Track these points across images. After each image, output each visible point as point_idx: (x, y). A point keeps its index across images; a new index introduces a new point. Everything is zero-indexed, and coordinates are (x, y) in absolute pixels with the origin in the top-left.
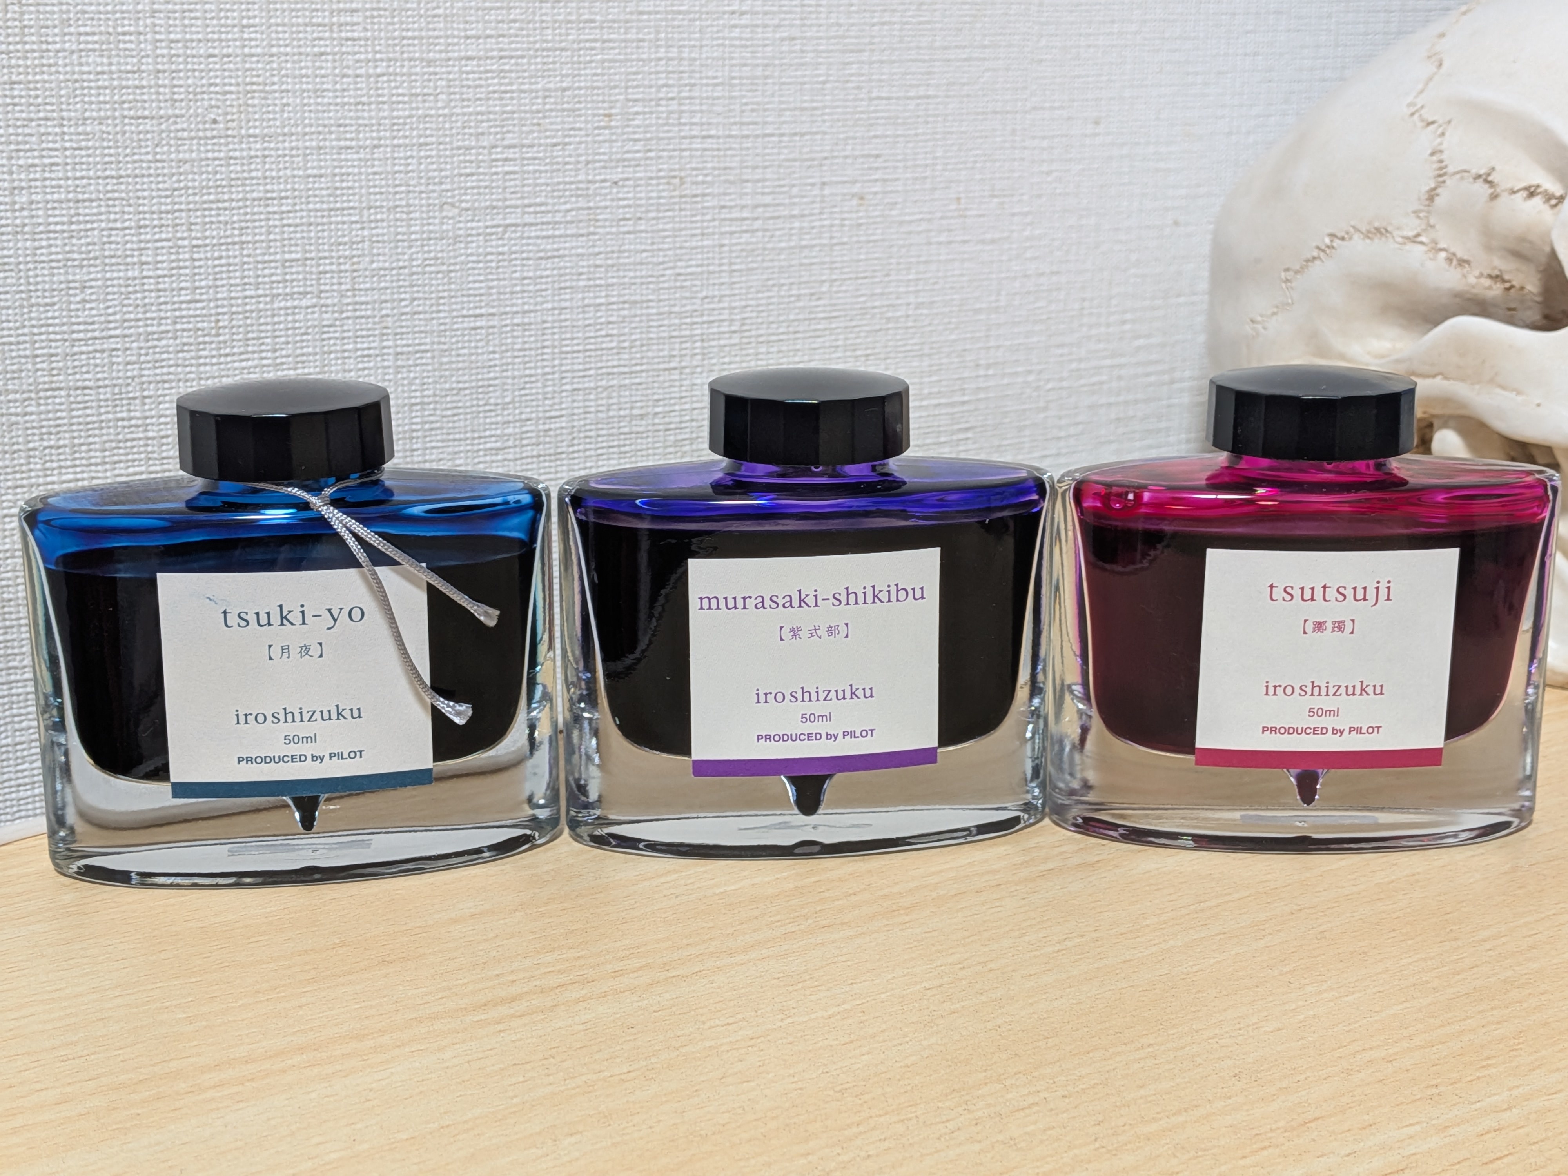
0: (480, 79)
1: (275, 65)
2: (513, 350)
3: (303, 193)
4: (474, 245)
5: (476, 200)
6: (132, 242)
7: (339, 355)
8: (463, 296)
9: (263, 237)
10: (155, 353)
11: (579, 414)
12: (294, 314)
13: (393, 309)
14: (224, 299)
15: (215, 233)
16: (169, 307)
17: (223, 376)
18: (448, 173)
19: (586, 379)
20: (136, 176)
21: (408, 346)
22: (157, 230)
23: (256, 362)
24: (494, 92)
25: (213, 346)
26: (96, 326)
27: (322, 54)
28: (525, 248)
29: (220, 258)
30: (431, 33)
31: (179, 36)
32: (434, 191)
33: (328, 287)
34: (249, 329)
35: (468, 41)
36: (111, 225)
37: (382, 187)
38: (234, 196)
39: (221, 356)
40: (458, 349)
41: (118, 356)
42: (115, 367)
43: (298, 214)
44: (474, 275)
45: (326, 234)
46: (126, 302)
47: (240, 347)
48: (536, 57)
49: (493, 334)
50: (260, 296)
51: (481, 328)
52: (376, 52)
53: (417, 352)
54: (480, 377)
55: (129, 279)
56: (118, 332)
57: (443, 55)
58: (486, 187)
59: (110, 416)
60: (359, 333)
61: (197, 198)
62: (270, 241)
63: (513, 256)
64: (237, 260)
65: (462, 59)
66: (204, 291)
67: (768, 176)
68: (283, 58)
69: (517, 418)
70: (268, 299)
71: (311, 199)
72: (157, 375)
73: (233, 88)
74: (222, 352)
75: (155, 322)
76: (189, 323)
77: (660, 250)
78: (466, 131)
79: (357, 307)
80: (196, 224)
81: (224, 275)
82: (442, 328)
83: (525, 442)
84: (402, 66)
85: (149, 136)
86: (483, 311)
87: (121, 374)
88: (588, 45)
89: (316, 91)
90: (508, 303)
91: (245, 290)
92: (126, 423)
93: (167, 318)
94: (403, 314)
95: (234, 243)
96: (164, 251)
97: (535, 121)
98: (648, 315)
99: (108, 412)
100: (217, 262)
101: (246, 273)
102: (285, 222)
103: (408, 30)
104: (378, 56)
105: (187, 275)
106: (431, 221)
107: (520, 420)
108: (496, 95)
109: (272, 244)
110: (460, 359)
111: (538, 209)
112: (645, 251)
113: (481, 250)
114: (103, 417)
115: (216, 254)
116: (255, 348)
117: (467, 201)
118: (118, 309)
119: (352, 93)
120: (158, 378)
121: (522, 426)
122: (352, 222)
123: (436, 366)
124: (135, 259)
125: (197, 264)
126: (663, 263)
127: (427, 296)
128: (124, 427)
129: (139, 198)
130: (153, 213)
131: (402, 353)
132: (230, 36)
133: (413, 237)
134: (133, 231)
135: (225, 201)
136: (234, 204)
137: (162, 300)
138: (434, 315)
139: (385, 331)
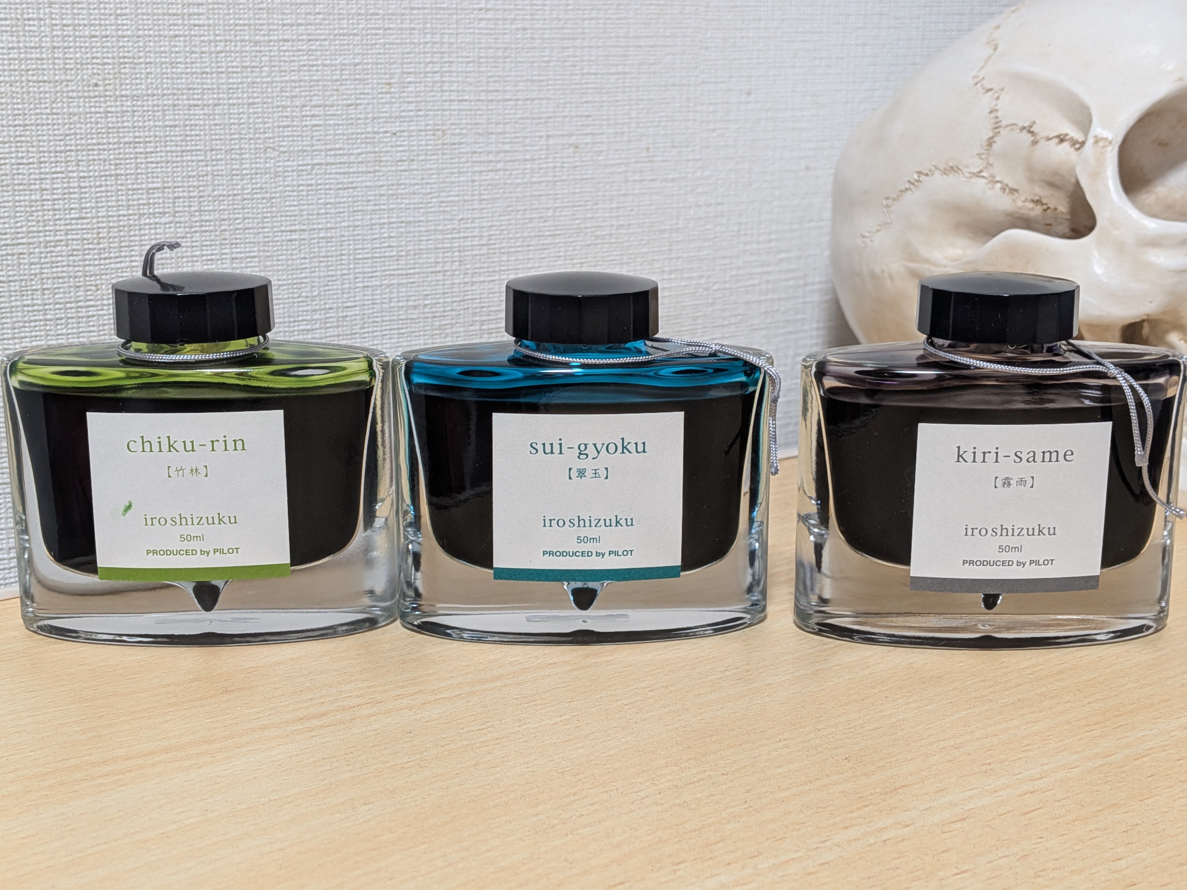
0: (294, 56)
1: (141, 44)
2: (319, 257)
3: (162, 139)
4: (290, 178)
5: (291, 146)
6: (35, 174)
7: (190, 259)
8: (281, 216)
9: (132, 171)
10: (52, 256)
11: (369, 305)
12: (156, 228)
13: (230, 225)
14: (104, 217)
15: (96, 168)
16: (62, 222)
17: (103, 274)
18: (270, 125)
19: (374, 279)
20: (38, 125)
21: (241, 253)
22: (53, 165)
23: (127, 264)
24: (304, 66)
25: (96, 251)
26: (8, 236)
27: (176, 36)
28: (327, 181)
29: (101, 186)
30: (257, 22)
31: (70, 22)
32: (260, 138)
33: (181, 209)
34: (122, 239)
35: (285, 28)
36: (19, 161)
37: (221, 135)
38: (111, 140)
39: (101, 259)
40: (278, 255)
41: (24, 259)
42: (22, 266)
43: (159, 154)
44: (290, 201)
45: (179, 169)
46: (30, 218)
47: (115, 252)
48: (335, 40)
49: (304, 244)
50: (130, 215)
51: (295, 240)
52: (217, 35)
53: (248, 257)
54: (294, 276)
55: (32, 201)
56: (24, 240)
57: (266, 38)
58: (298, 136)
59: (19, 303)
60: (204, 243)
61: (83, 142)
62: (138, 174)
63: (319, 187)
64: (113, 188)
65: (280, 40)
66: (88, 210)
67: (507, 130)
68: (147, 39)
69: (323, 307)
70: (136, 217)
71: (168, 143)
72: (53, 273)
73: (110, 61)
74: (102, 256)
75: (52, 233)
76: (77, 234)
77: (428, 184)
78: (284, 94)
79: (203, 223)
80: (82, 161)
81: (103, 199)
82: (266, 240)
83: (328, 325)
84: (236, 46)
85: (47, 95)
86: (297, 227)
87: (26, 272)
88: (373, 32)
89: (172, 63)
90: (315, 221)
91: (119, 210)
92: (30, 308)
93: (61, 231)
94: (237, 229)
95: (111, 176)
96: (59, 181)
97: (335, 87)
98: (420, 231)
99: (16, 300)
100: (98, 189)
101: (120, 198)
102: (149, 160)
103: (240, 19)
104: (218, 38)
105: (75, 199)
106: (258, 160)
107: (325, 309)
108: (305, 68)
109: (139, 176)
110: (280, 263)
111: (337, 152)
112: (417, 184)
113: (295, 183)
114: (13, 304)
115: (98, 183)
116: (127, 254)
117: (285, 146)
118: (24, 223)
119: (198, 65)
120: (55, 275)
121: (326, 314)
122: (199, 161)
123: (262, 268)
124: (37, 187)
125: (83, 190)
126: (430, 193)
127: (255, 216)
128: (29, 311)
129: (40, 141)
130: (50, 152)
131: (237, 258)
132: (108, 22)
133: (244, 172)
134: (35, 166)
135: (104, 144)
136: (111, 146)
137: (57, 217)
138: (260, 230)
139: (224, 242)
